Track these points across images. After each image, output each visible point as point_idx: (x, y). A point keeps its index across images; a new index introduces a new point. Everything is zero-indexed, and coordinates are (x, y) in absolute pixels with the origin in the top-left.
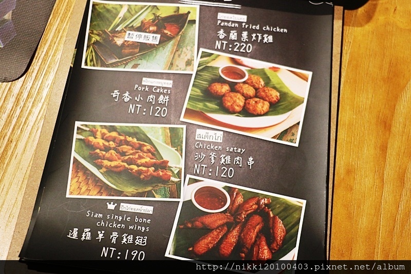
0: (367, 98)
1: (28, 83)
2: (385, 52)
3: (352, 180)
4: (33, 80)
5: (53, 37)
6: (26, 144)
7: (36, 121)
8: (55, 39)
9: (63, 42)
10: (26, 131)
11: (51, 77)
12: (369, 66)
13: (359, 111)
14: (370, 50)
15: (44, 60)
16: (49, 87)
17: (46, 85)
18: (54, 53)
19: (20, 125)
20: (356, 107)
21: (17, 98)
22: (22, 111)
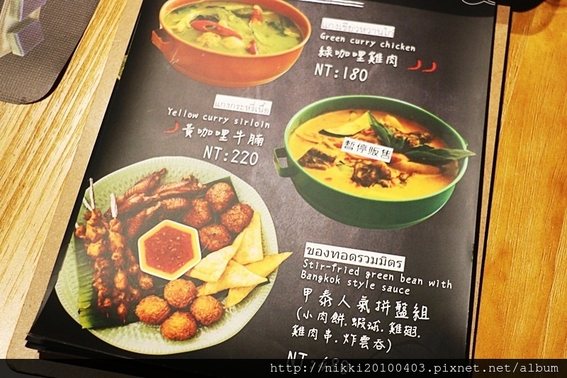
1: (54, 107)
3: (507, 265)
4: (60, 103)
5: (94, 45)
6: (44, 191)
7: (60, 160)
8: (97, 48)
9: (107, 53)
10: (45, 173)
11: (87, 99)
12: (542, 102)
13: (524, 166)
14: (545, 79)
15: (79, 76)
16: (82, 113)
17: (79, 110)
18: (94, 66)
19: (38, 164)
20: (520, 160)
21: (36, 126)
22: (42, 144)
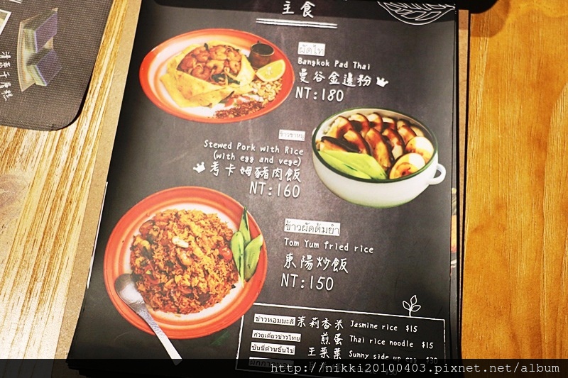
0: (514, 111)
1: (84, 126)
2: (531, 49)
3: (504, 217)
4: (89, 122)
8: (112, 66)
12: (512, 70)
13: (505, 128)
14: (511, 48)
15: (100, 94)
19: (79, 180)
20: (501, 124)
21: (71, 146)
22: (79, 162)
